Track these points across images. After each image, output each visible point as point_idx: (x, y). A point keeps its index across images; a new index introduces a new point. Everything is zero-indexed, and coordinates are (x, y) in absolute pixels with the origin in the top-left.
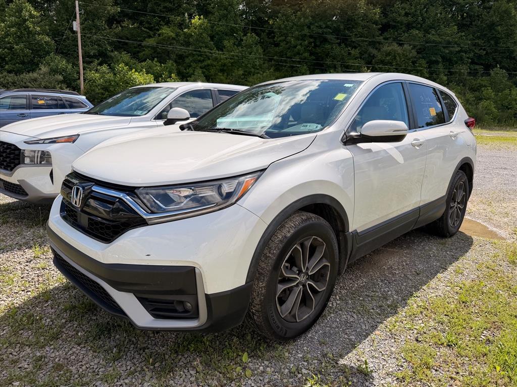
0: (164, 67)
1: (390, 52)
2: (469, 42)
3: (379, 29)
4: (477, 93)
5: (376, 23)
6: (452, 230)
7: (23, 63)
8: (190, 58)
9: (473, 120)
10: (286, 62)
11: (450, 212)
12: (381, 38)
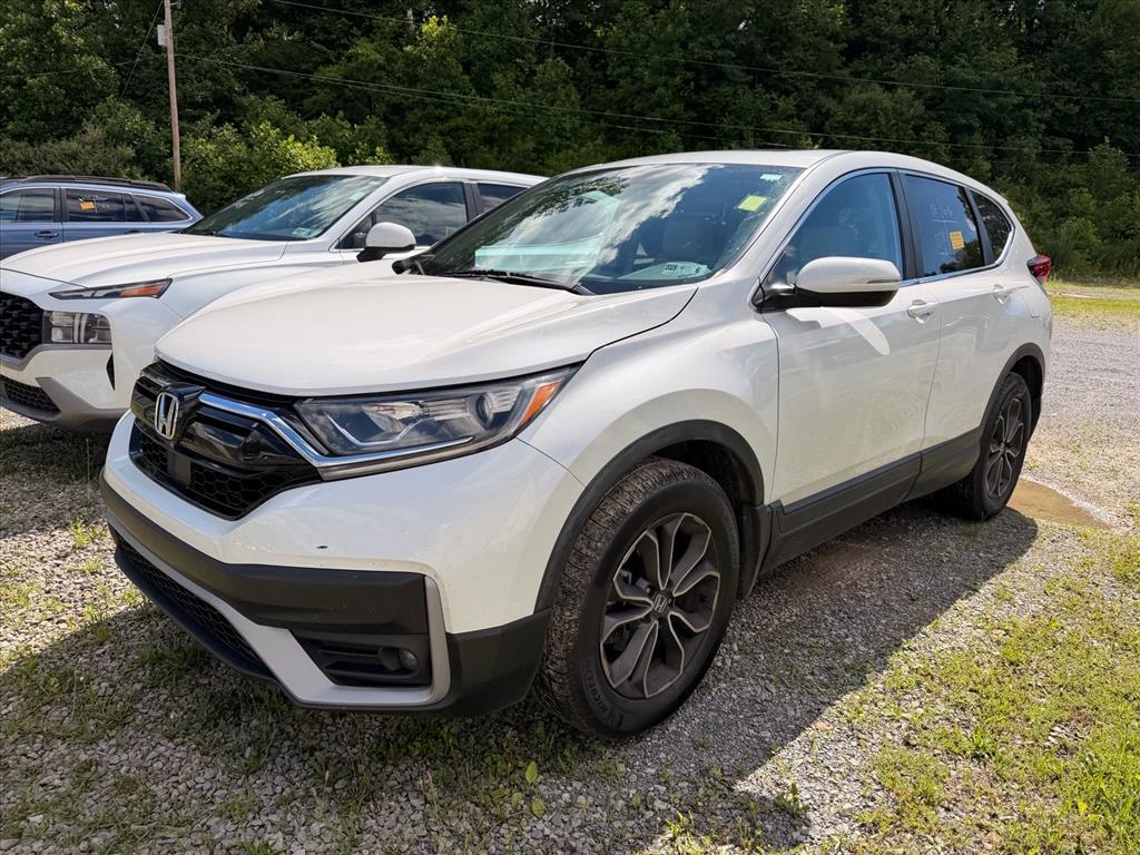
0: (360, 130)
1: (864, 105)
2: (1044, 85)
3: (842, 53)
4: (1057, 201)
5: (834, 37)
6: (993, 504)
7: (46, 117)
8: (416, 111)
9: (1046, 260)
10: (630, 122)
11: (989, 464)
12: (846, 71)
